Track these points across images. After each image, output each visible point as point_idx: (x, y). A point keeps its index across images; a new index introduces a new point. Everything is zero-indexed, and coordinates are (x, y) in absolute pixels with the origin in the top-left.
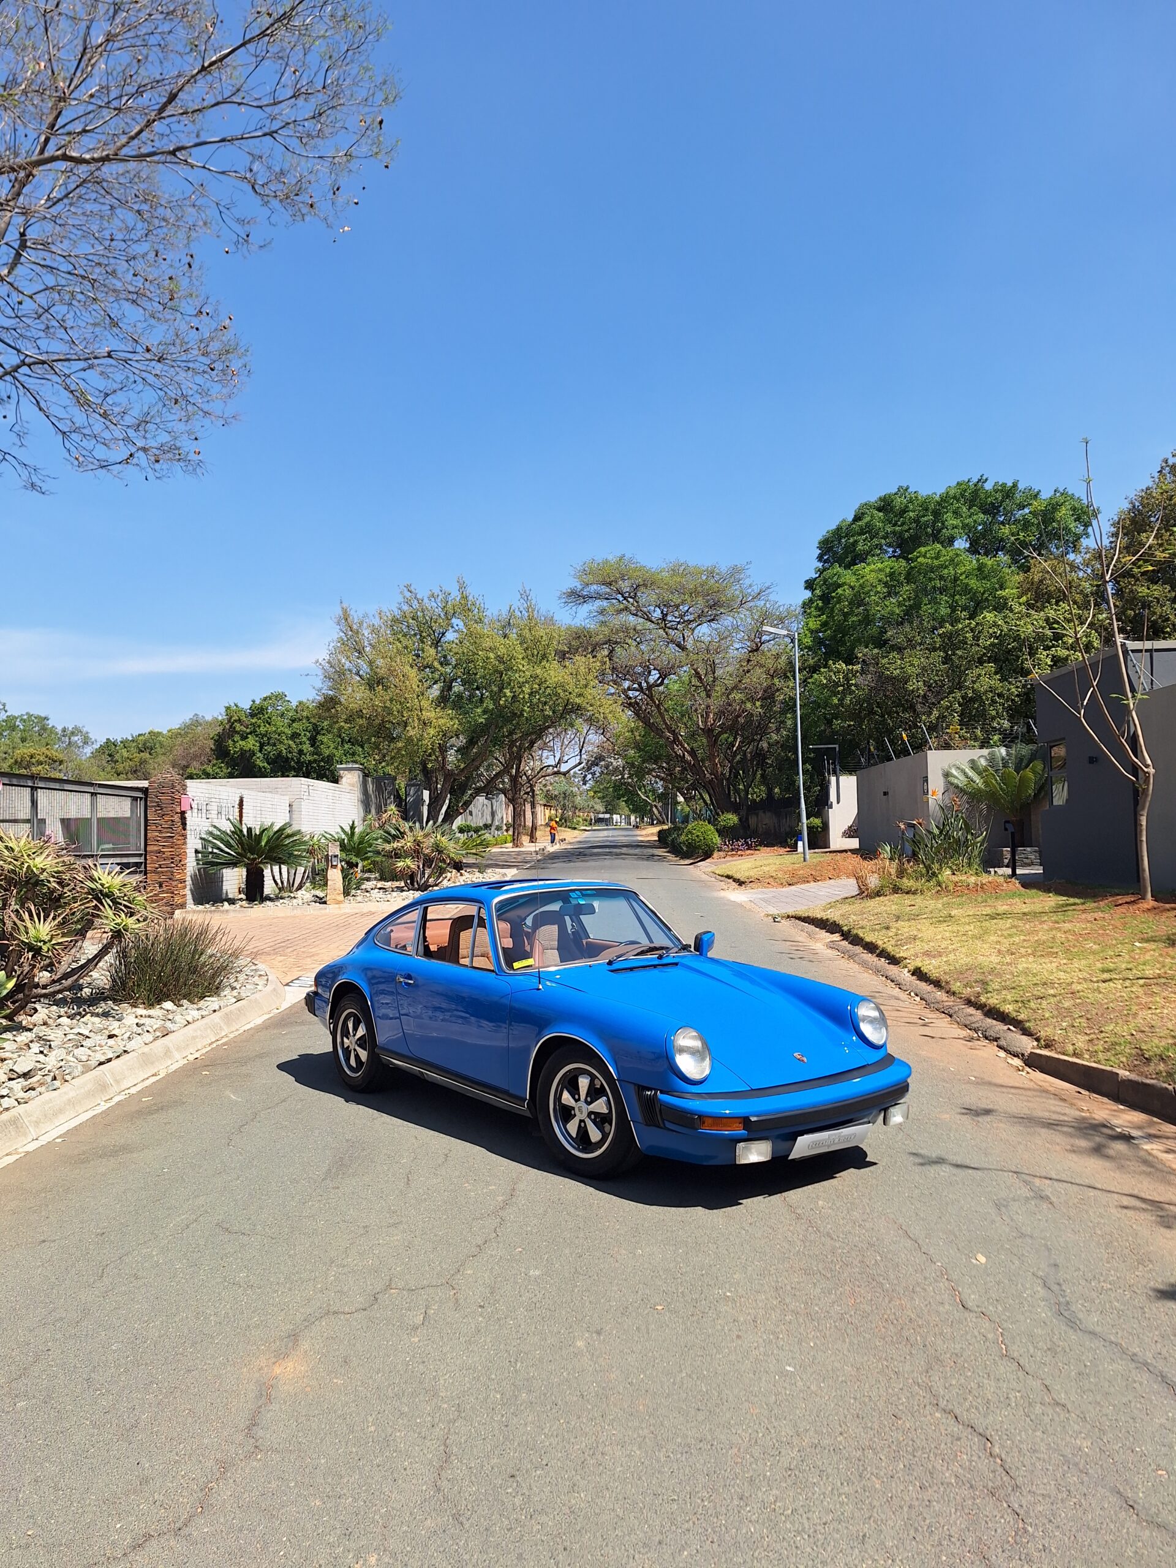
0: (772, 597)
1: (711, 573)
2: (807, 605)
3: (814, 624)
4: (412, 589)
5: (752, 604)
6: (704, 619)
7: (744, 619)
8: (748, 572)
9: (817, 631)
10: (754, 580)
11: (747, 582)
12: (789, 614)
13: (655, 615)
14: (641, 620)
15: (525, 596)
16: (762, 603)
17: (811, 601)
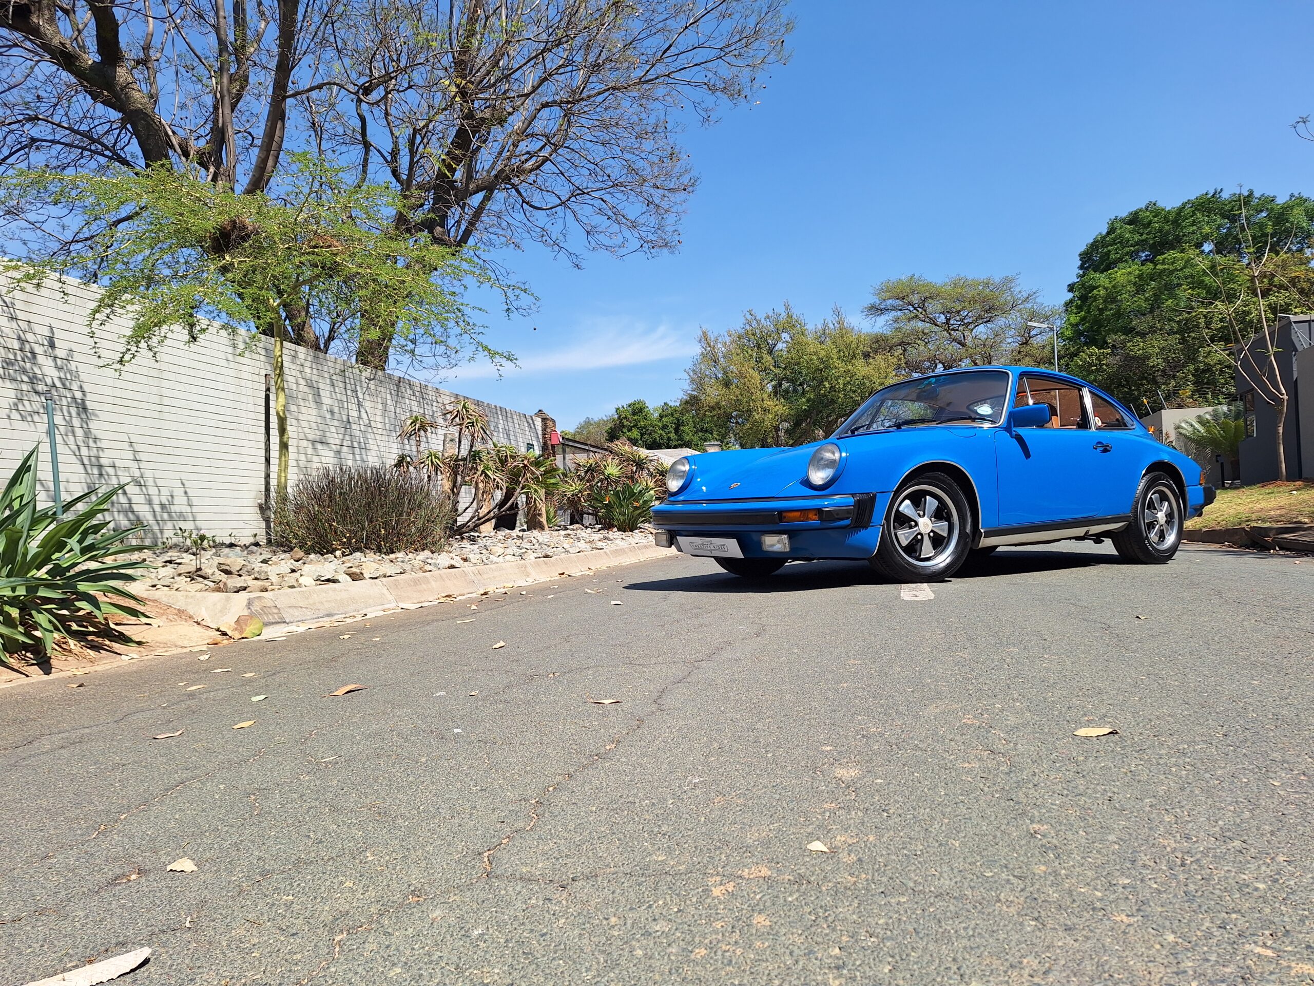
0: (1038, 300)
1: (987, 285)
2: (1068, 304)
3: (1074, 319)
4: (753, 313)
5: (1021, 307)
6: (980, 321)
7: (1015, 318)
8: (1018, 282)
9: (1077, 325)
10: (1022, 287)
11: (1018, 289)
12: (1053, 313)
13: (939, 320)
14: (928, 325)
15: (837, 312)
16: (1030, 305)
17: (1071, 301)
